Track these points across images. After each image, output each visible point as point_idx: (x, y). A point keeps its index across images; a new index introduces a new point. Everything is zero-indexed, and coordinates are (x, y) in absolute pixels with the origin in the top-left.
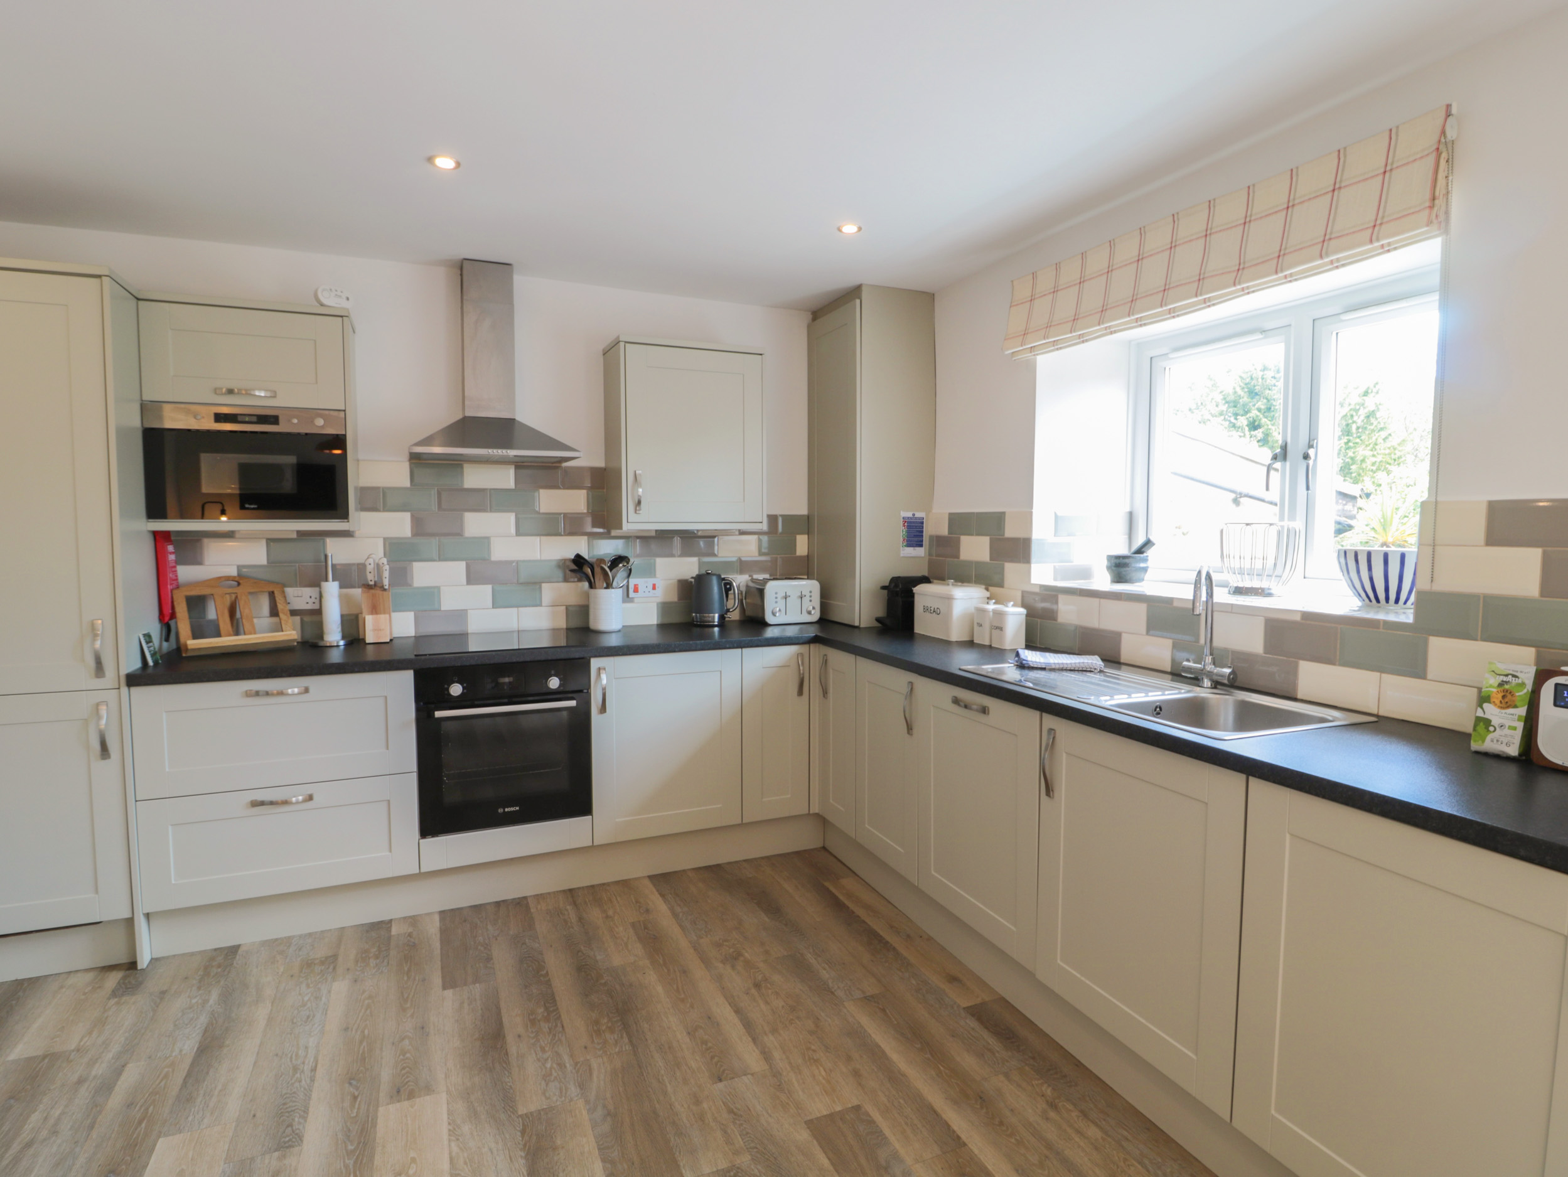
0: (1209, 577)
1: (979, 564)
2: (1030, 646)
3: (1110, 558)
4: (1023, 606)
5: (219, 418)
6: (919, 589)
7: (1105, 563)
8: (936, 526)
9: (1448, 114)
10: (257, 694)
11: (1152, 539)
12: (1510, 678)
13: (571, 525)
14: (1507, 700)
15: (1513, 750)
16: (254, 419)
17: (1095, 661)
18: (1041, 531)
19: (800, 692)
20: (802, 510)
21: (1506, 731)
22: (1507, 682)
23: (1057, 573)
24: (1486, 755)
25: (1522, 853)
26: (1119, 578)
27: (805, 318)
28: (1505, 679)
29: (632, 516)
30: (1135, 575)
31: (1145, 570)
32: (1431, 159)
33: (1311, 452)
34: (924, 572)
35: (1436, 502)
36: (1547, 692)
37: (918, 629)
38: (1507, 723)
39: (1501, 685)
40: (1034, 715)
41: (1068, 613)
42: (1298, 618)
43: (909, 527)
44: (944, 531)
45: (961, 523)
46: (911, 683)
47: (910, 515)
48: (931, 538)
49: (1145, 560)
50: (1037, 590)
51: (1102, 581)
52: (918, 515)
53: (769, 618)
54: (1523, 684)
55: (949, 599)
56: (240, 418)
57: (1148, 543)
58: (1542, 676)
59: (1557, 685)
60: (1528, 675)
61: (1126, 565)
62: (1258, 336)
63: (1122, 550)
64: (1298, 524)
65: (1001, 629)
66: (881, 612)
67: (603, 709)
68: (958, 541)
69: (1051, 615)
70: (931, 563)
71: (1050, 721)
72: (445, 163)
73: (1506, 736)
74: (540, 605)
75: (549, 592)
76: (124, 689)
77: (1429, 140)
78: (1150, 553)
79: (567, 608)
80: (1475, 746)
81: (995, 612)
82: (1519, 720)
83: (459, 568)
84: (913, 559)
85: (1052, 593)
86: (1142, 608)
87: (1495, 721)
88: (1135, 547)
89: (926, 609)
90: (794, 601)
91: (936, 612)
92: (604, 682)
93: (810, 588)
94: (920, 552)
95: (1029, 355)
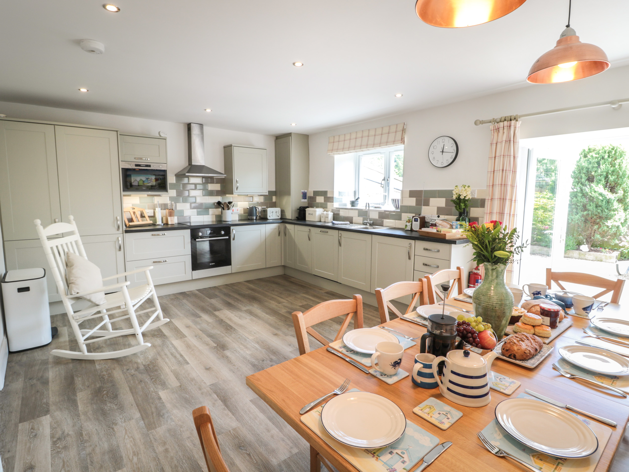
0: (368, 204)
1: (321, 203)
2: (334, 220)
3: (350, 201)
4: (332, 212)
5: (137, 165)
6: (307, 209)
7: (349, 203)
8: (310, 194)
9: (404, 124)
10: (154, 235)
11: (359, 197)
13: (218, 193)
14: (409, 222)
15: (410, 229)
16: (145, 166)
17: (348, 222)
18: (336, 195)
19: (279, 235)
20: (274, 189)
23: (340, 205)
24: (407, 230)
26: (353, 206)
27: (275, 138)
28: (409, 218)
29: (236, 191)
30: (356, 205)
31: (358, 204)
32: (402, 132)
33: (389, 179)
34: (307, 205)
37: (307, 219)
39: (409, 220)
40: (337, 231)
41: (342, 213)
42: (383, 211)
43: (303, 194)
44: (312, 195)
45: (317, 193)
46: (310, 230)
47: (303, 191)
48: (309, 197)
49: (358, 202)
50: (335, 209)
51: (349, 206)
52: (306, 191)
53: (268, 218)
54: (411, 219)
55: (315, 211)
56: (141, 165)
57: (358, 198)
58: (413, 217)
59: (415, 219)
61: (354, 203)
62: (379, 154)
63: (354, 200)
64: (387, 194)
65: (327, 217)
66: (297, 215)
67: (234, 239)
68: (316, 198)
69: (338, 214)
70: (309, 204)
71: (340, 232)
72: (208, 110)
73: (409, 227)
74: (209, 215)
75: (211, 211)
76: (124, 234)
77: (401, 128)
78: (359, 200)
79: (216, 215)
80: (405, 229)
81: (326, 214)
83: (188, 205)
84: (304, 202)
85: (339, 209)
86: (357, 211)
87: (408, 225)
88: (356, 199)
89: (309, 214)
90: (274, 213)
91: (312, 214)
92: (234, 232)
93: (278, 210)
94: (306, 200)
95: (333, 155)
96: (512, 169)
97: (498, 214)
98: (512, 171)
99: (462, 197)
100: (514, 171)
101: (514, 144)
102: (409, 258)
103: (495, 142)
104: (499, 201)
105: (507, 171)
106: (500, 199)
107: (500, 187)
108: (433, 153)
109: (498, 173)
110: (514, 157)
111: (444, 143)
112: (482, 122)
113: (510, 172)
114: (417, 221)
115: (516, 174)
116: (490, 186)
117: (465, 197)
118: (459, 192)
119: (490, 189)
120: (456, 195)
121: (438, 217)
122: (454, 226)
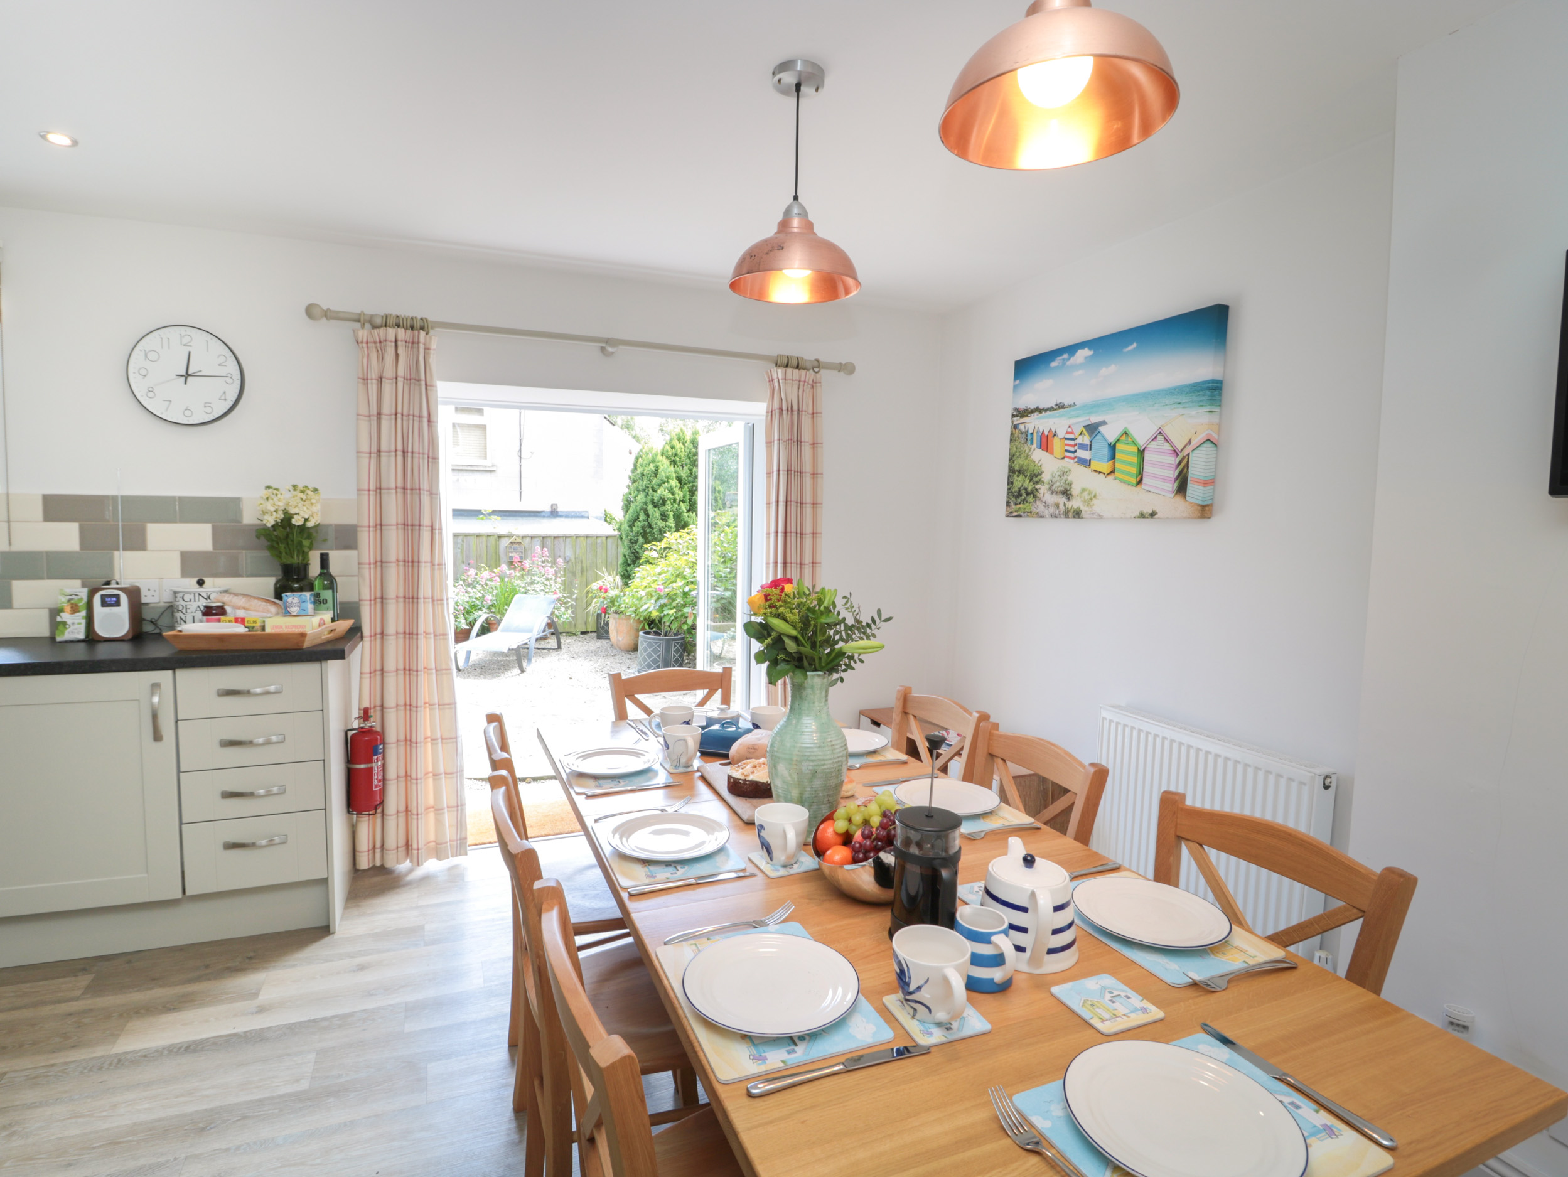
12: (73, 597)
14: (75, 609)
15: (82, 636)
21: (76, 626)
22: (72, 599)
24: (66, 642)
25: (114, 668)
28: (71, 597)
35: (8, 495)
36: (97, 599)
38: (76, 621)
39: (69, 600)
54: (81, 599)
58: (92, 593)
59: (102, 596)
60: (84, 593)
73: (76, 629)
80: (58, 640)
82: (83, 619)
87: (69, 622)
96: (426, 452)
97: (401, 564)
98: (426, 456)
99: (297, 521)
100: (431, 455)
101: (426, 389)
102: (157, 737)
103: (374, 374)
104: (401, 532)
105: (416, 455)
106: (404, 525)
107: (400, 496)
108: (143, 372)
109: (393, 459)
110: (429, 421)
111: (188, 349)
112: (328, 315)
113: (423, 458)
114: (117, 604)
115: (438, 463)
116: (371, 492)
117: (306, 520)
118: (288, 504)
119: (372, 498)
120: (274, 514)
121: (201, 583)
122: (291, 608)
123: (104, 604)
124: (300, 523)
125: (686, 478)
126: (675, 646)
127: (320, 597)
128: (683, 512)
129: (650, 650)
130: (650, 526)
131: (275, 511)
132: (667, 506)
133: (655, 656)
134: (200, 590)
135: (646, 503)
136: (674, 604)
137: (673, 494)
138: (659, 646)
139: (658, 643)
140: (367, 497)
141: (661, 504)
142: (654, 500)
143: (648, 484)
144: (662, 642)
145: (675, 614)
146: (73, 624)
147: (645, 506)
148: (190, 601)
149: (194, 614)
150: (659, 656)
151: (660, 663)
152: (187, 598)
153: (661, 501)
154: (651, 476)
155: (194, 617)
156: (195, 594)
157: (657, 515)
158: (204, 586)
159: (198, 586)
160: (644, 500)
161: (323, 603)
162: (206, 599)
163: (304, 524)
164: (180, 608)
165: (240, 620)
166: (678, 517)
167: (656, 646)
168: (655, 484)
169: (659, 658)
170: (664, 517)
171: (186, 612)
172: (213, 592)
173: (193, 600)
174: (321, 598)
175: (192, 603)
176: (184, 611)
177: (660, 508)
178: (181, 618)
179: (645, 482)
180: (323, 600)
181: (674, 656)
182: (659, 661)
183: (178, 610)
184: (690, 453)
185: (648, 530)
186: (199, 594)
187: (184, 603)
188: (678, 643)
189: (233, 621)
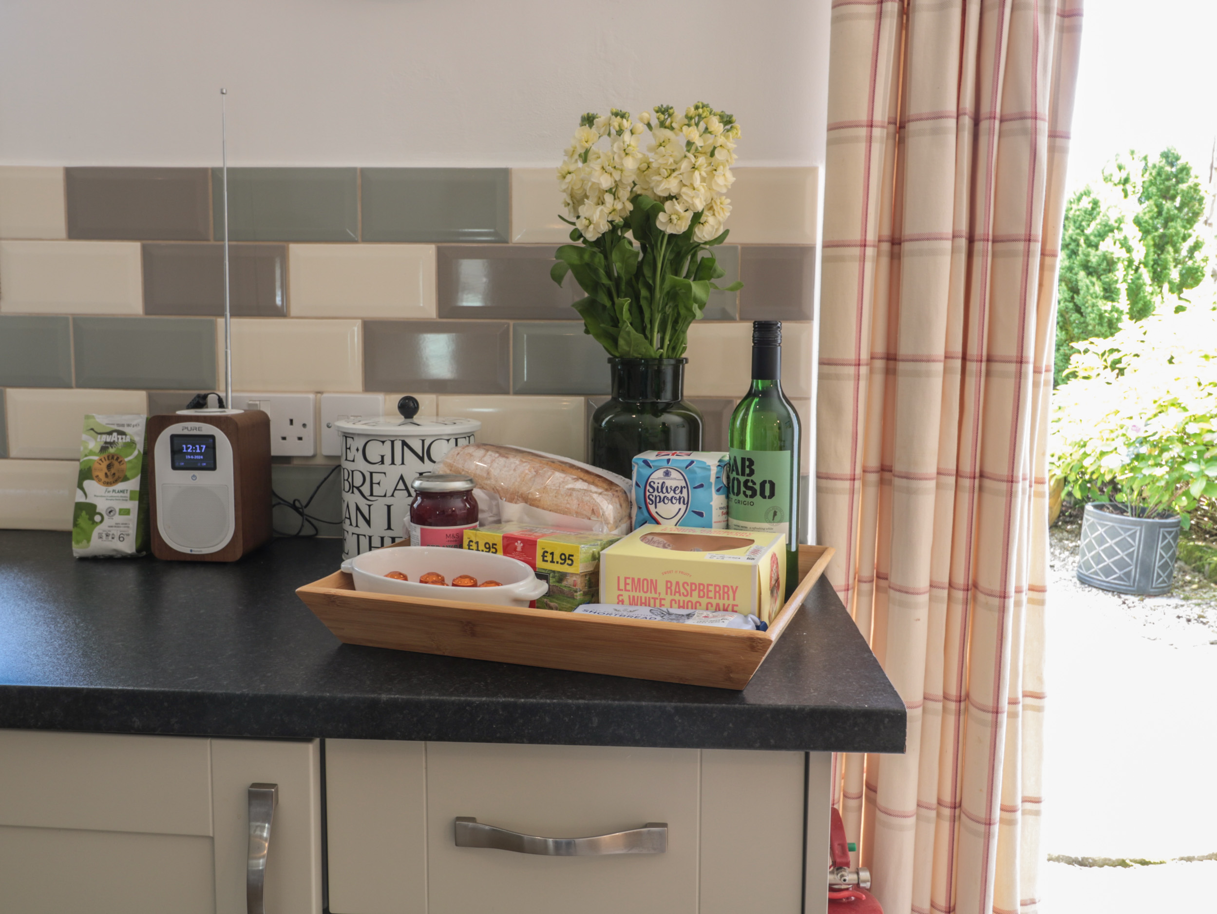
12: (114, 437)
21: (117, 517)
22: (112, 444)
28: (109, 439)
36: (162, 449)
38: (118, 506)
54: (132, 444)
58: (154, 428)
59: (173, 437)
60: (136, 428)
73: (117, 525)
80: (78, 550)
82: (131, 499)
114: (209, 462)
116: (877, 132)
117: (697, 218)
118: (645, 169)
119: (878, 149)
120: (608, 198)
121: (408, 409)
122: (660, 505)
123: (179, 461)
124: (681, 227)
125: (1151, 221)
126: (1164, 538)
127: (752, 473)
128: (1145, 284)
129: (1110, 542)
130: (1078, 310)
131: (610, 191)
132: (1116, 273)
133: (1122, 554)
134: (408, 430)
135: (1070, 269)
136: (1166, 456)
137: (1129, 250)
138: (1133, 536)
139: (1130, 530)
140: (863, 146)
141: (1104, 270)
142: (1088, 261)
143: (1078, 234)
144: (1139, 528)
145: (1167, 477)
146: (110, 512)
147: (1068, 275)
148: (382, 462)
149: (388, 501)
150: (1130, 555)
151: (1133, 567)
152: (375, 451)
153: (1105, 264)
154: (1083, 220)
155: (389, 507)
156: (393, 442)
157: (1098, 289)
158: (416, 418)
159: (401, 418)
160: (1067, 263)
161: (763, 495)
162: (422, 459)
163: (688, 234)
164: (358, 481)
165: (519, 545)
166: (1135, 292)
167: (1124, 535)
168: (1091, 234)
169: (1132, 559)
170: (1109, 293)
171: (372, 495)
172: (438, 438)
173: (388, 460)
174: (758, 478)
175: (387, 467)
176: (366, 489)
177: (1102, 277)
178: (358, 508)
179: (1070, 232)
180: (763, 484)
181: (1162, 557)
182: (1130, 565)
183: (352, 487)
184: (1159, 174)
185: (1075, 316)
186: (404, 444)
187: (366, 468)
188: (1170, 533)
189: (500, 547)
